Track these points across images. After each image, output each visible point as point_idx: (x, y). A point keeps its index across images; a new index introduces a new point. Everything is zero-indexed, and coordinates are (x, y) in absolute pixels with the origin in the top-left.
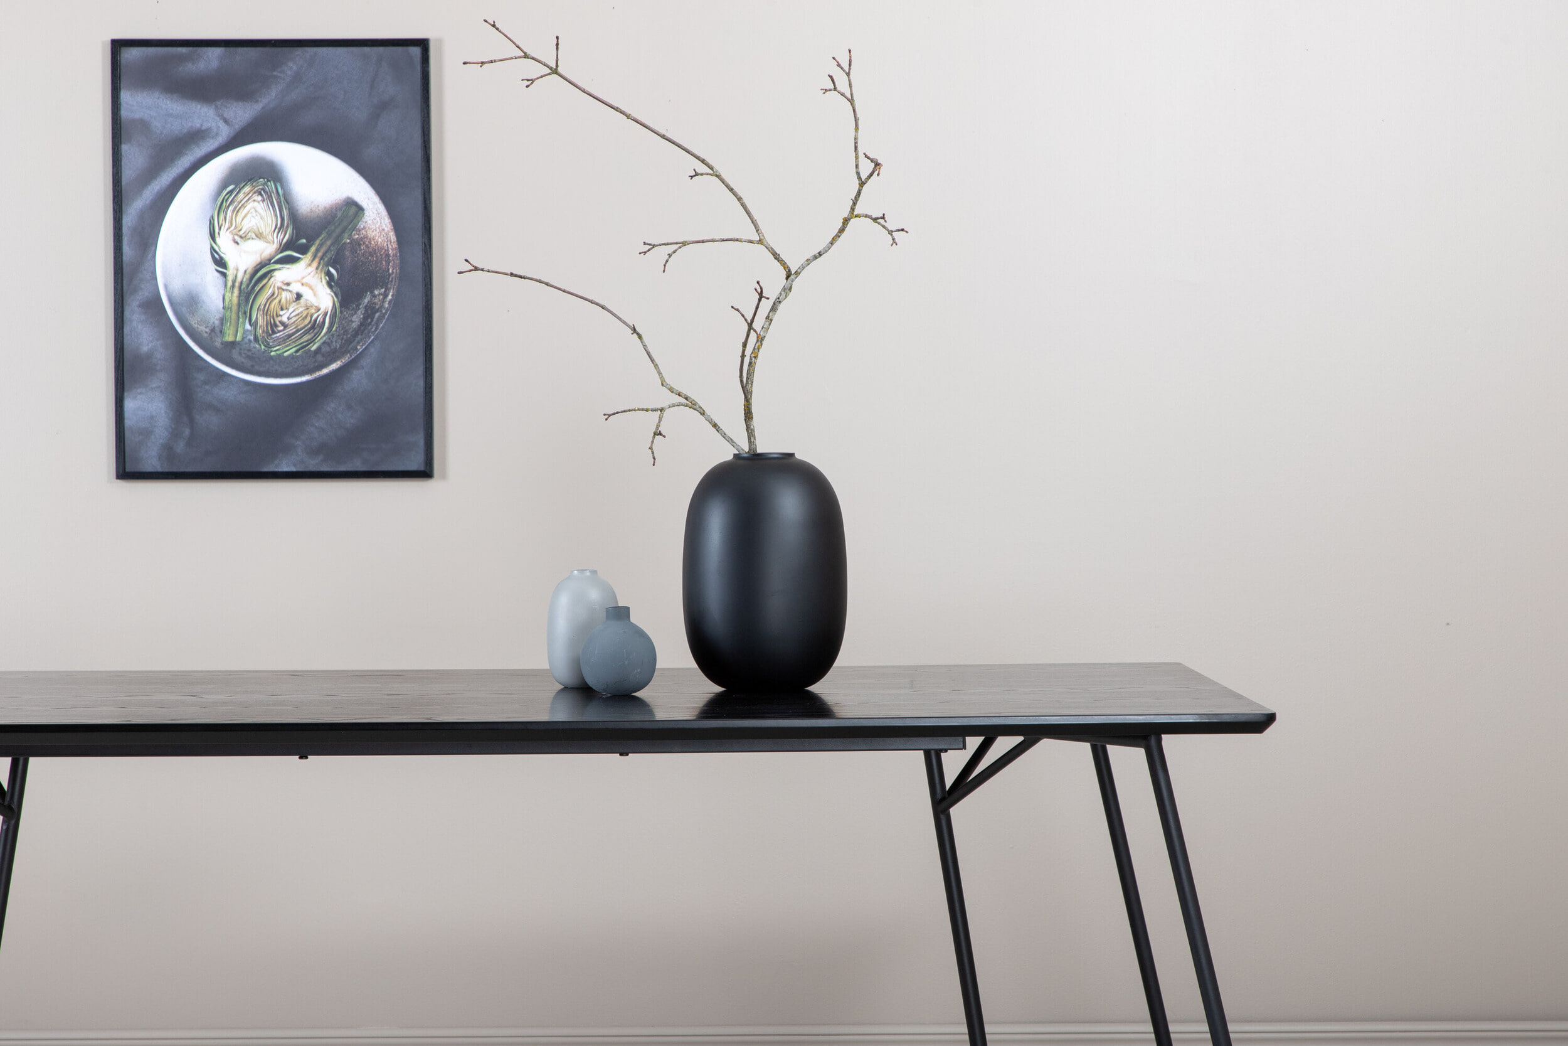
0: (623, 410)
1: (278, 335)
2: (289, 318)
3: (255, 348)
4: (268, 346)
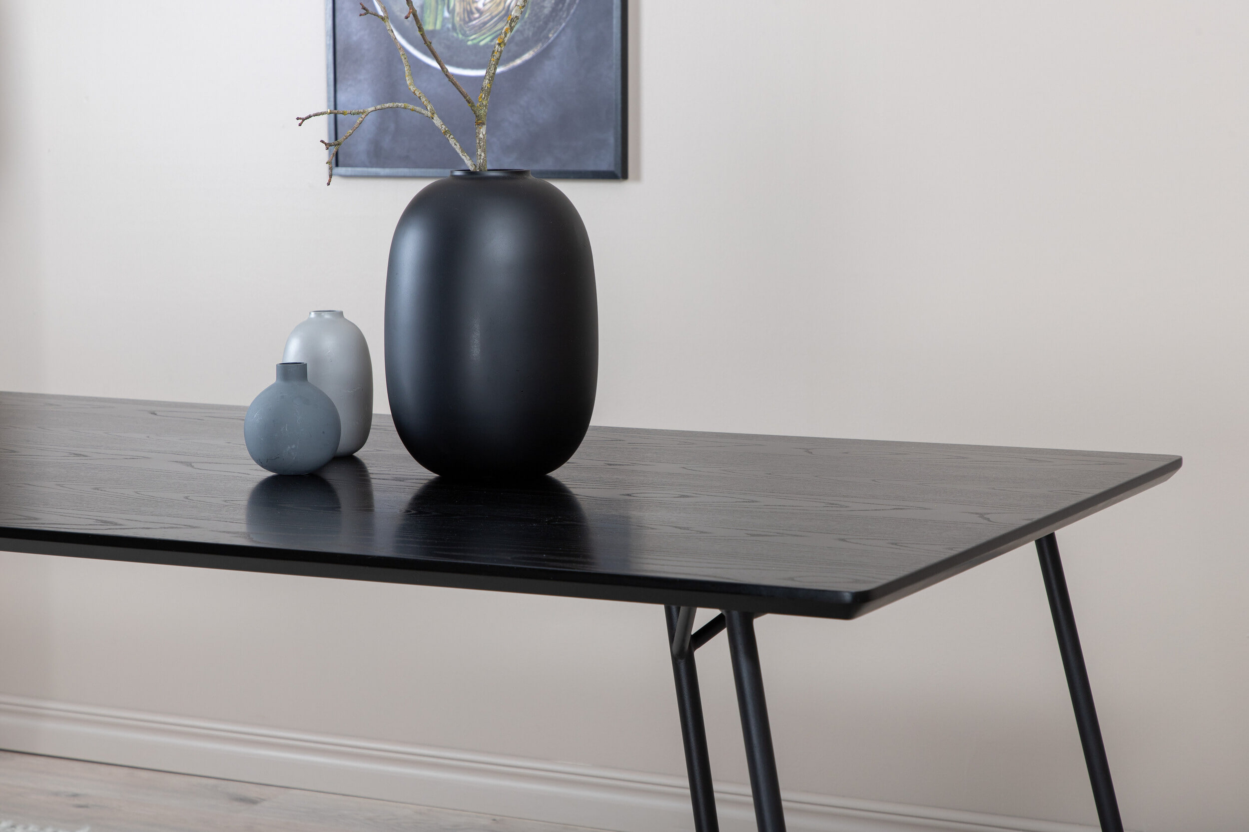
0: (315, 112)
1: (474, 22)
2: (484, 5)
3: (453, 37)
4: (464, 34)
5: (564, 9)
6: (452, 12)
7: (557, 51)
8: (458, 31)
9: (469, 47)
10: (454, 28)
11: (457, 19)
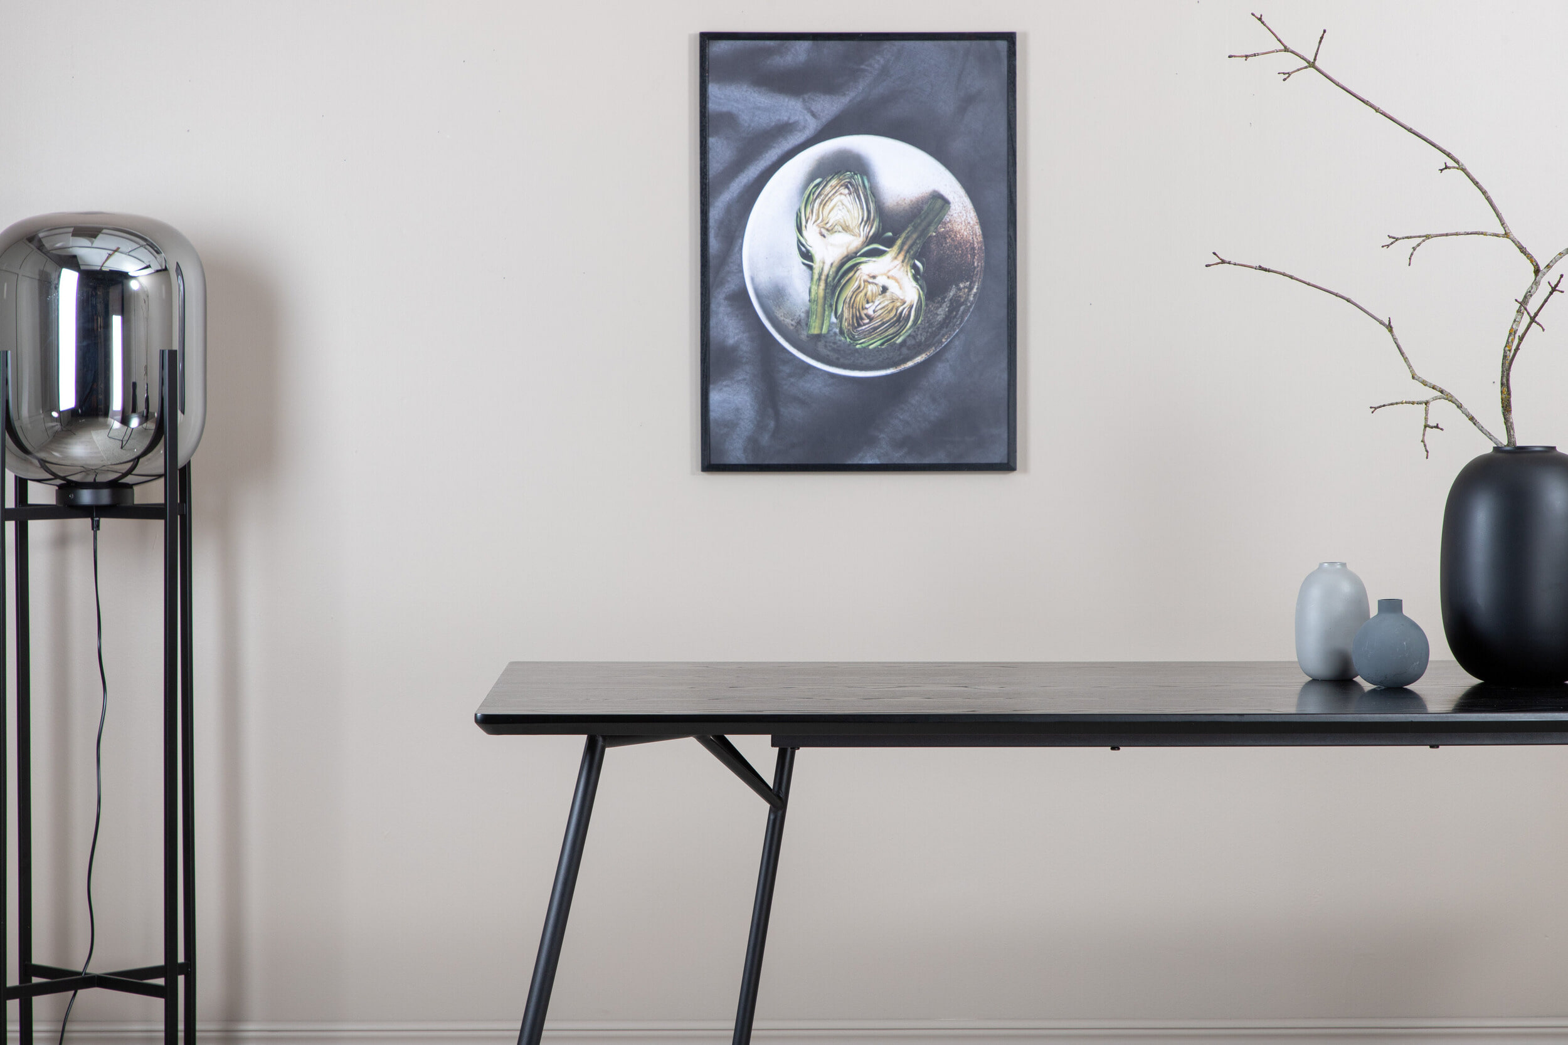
0: (1390, 402)
1: (864, 328)
2: (874, 311)
3: (840, 341)
4: (853, 338)
5: (958, 316)
6: (840, 318)
7: (951, 355)
8: (846, 335)
9: (857, 349)
10: (842, 332)
11: (845, 324)
